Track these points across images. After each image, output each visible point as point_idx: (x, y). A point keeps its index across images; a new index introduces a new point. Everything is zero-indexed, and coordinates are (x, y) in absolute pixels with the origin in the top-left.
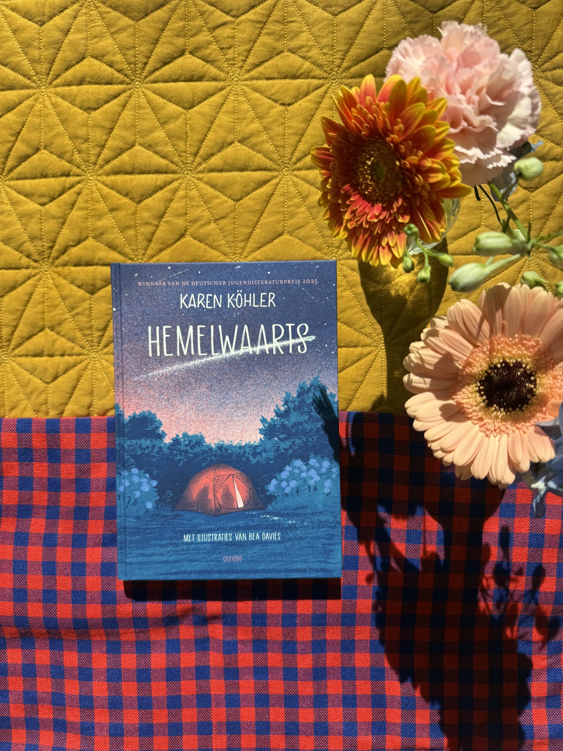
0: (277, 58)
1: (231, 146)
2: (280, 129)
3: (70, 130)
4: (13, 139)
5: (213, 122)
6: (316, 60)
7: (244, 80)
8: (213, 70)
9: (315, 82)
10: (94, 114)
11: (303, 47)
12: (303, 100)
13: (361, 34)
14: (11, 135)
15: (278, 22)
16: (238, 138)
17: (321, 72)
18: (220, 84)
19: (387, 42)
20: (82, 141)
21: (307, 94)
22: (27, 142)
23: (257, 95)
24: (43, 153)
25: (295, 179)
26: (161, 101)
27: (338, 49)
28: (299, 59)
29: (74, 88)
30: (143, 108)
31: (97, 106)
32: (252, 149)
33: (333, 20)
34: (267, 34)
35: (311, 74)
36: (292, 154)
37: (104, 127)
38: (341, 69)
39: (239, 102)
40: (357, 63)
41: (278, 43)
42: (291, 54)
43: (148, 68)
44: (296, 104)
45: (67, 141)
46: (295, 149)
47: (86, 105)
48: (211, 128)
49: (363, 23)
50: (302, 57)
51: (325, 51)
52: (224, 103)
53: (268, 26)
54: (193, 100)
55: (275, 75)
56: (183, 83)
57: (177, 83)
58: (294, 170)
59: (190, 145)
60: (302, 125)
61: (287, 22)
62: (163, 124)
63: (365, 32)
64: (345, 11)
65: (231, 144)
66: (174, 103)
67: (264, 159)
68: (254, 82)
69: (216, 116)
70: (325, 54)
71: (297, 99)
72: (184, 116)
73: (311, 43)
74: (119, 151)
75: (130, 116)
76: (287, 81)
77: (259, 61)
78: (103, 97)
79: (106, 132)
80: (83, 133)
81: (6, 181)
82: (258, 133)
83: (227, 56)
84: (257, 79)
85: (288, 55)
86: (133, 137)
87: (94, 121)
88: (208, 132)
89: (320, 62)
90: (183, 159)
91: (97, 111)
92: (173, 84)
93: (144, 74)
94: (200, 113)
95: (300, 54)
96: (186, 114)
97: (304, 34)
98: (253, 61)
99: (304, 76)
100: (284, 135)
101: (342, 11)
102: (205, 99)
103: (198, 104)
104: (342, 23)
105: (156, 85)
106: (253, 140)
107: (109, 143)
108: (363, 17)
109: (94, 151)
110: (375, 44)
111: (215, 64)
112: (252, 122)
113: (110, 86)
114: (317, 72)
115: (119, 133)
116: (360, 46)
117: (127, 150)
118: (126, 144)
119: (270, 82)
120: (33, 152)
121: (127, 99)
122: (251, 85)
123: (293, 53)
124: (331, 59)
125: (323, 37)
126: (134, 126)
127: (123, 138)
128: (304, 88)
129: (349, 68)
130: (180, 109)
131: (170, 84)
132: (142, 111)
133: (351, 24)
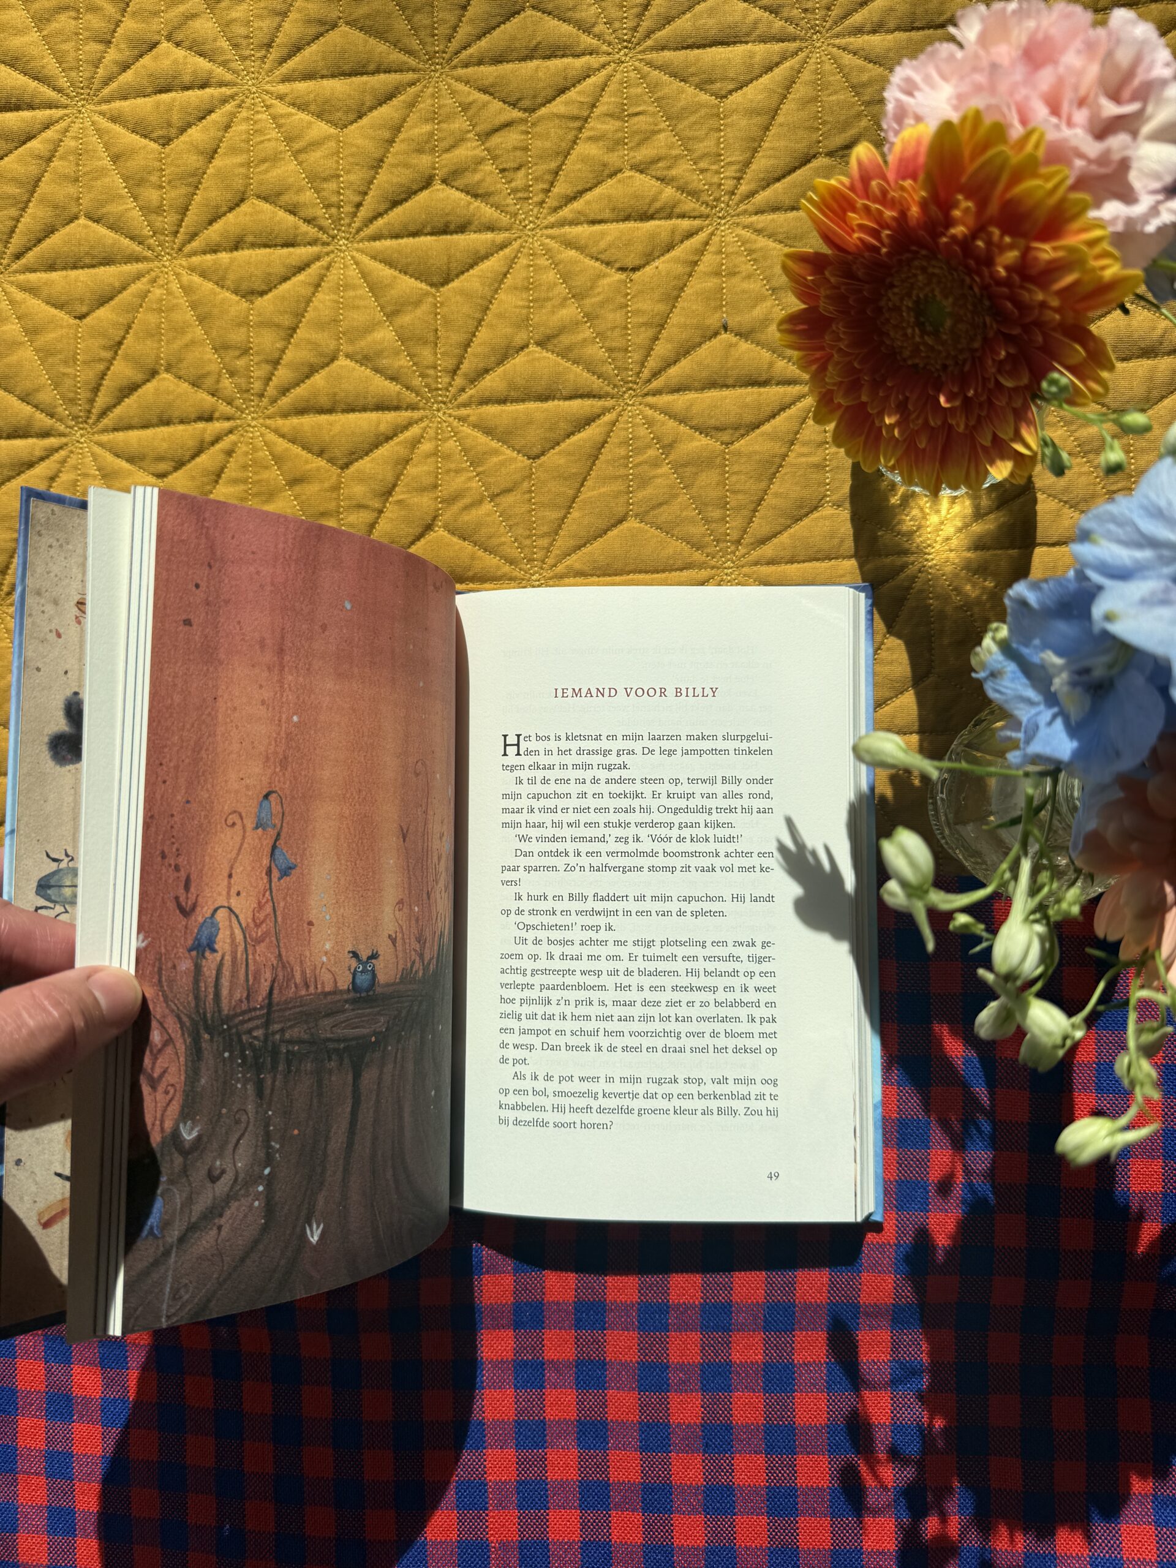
0: (610, 182)
1: (522, 353)
2: (618, 317)
3: (214, 333)
4: (108, 355)
5: (488, 308)
6: (686, 183)
7: (546, 228)
8: (486, 211)
9: (686, 224)
10: (260, 302)
11: (659, 160)
12: (662, 259)
13: (774, 130)
14: (105, 348)
15: (611, 115)
16: (536, 337)
17: (697, 206)
18: (500, 237)
19: (826, 143)
20: (237, 353)
21: (670, 247)
22: (134, 361)
23: (572, 253)
24: (164, 379)
25: (649, 412)
26: (386, 272)
27: (729, 160)
28: (653, 182)
29: (224, 257)
30: (354, 287)
31: (264, 287)
32: (563, 357)
33: (718, 107)
34: (590, 138)
35: (677, 210)
36: (643, 365)
37: (278, 326)
38: (736, 198)
39: (538, 269)
40: (768, 185)
41: (611, 155)
42: (637, 174)
43: (363, 213)
44: (648, 269)
45: (209, 354)
46: (648, 355)
47: (244, 286)
48: (482, 320)
49: (778, 109)
50: (658, 179)
51: (703, 165)
52: (508, 272)
53: (592, 123)
54: (449, 269)
55: (607, 215)
56: (429, 238)
57: (417, 239)
58: (646, 395)
59: (442, 354)
60: (661, 307)
61: (628, 115)
62: (391, 315)
63: (781, 125)
64: (741, 88)
65: (522, 348)
66: (411, 276)
67: (585, 374)
68: (567, 229)
69: (493, 297)
70: (702, 171)
71: (649, 258)
72: (430, 299)
73: (675, 152)
74: (306, 370)
75: (328, 303)
76: (631, 225)
77: (575, 190)
78: (279, 270)
79: (282, 334)
80: (239, 339)
81: (93, 434)
82: (572, 326)
83: (513, 185)
84: (573, 223)
85: (630, 177)
86: (334, 343)
87: (260, 315)
88: (477, 328)
89: (694, 185)
90: (430, 380)
91: (266, 297)
92: (411, 240)
93: (355, 225)
94: (462, 292)
95: (654, 173)
96: (434, 296)
97: (661, 136)
98: (563, 191)
99: (662, 215)
100: (626, 328)
101: (736, 90)
102: (471, 266)
103: (457, 276)
104: (735, 111)
105: (377, 244)
106: (566, 340)
107: (289, 356)
108: (776, 98)
109: (259, 372)
110: (801, 147)
111: (491, 200)
112: (563, 304)
113: (291, 250)
114: (689, 205)
115: (307, 336)
116: (771, 152)
117: (322, 368)
118: (321, 355)
119: (597, 228)
120: (145, 377)
121: (323, 272)
122: (559, 236)
123: (642, 172)
124: (715, 180)
125: (701, 140)
126: (336, 321)
127: (315, 345)
128: (664, 236)
129: (752, 194)
130: (424, 286)
131: (404, 241)
132: (351, 293)
133: (752, 112)
